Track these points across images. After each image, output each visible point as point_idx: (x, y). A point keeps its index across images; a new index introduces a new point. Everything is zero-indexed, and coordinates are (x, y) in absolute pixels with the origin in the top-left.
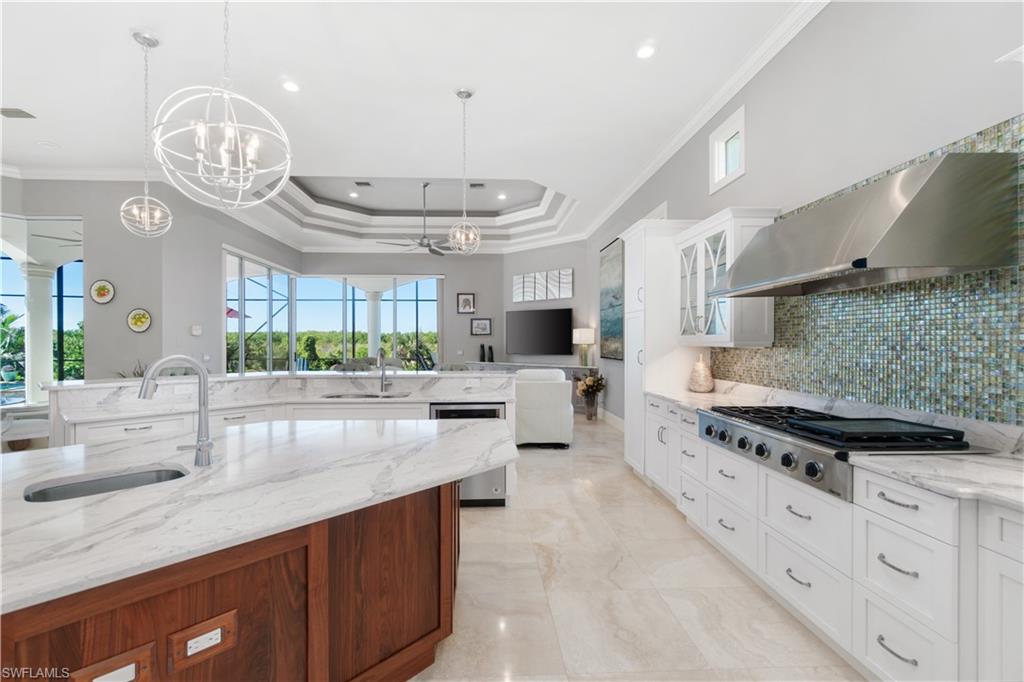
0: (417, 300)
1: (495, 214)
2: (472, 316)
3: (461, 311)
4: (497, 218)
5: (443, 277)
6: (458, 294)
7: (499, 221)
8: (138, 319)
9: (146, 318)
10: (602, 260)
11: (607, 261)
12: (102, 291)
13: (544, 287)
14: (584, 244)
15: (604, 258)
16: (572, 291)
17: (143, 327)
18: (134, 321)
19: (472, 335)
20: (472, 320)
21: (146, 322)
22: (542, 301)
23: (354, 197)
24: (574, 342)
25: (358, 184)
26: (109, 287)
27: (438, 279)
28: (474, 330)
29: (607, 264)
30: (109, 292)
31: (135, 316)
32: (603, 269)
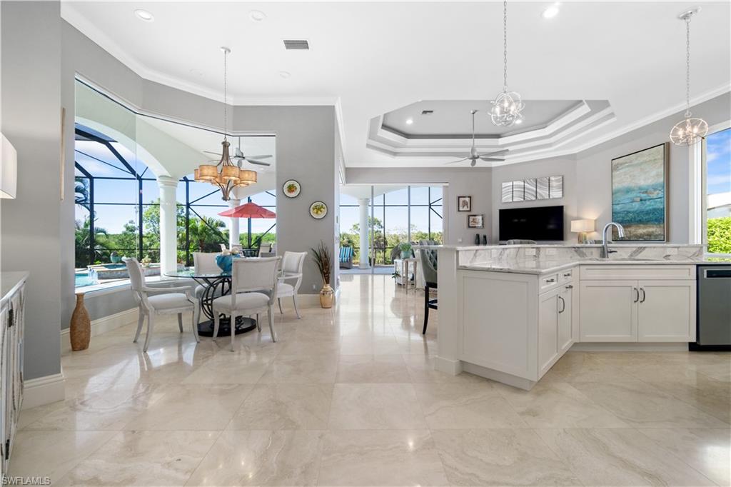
0: (409, 206)
1: (498, 136)
2: (469, 213)
3: (461, 209)
4: (500, 139)
5: (447, 184)
6: (459, 197)
7: (501, 141)
8: (318, 209)
9: (324, 208)
10: (617, 166)
11: (628, 166)
12: (291, 189)
13: (533, 191)
14: (572, 157)
15: (621, 164)
16: (563, 193)
17: (321, 215)
18: (315, 211)
19: (469, 227)
20: (469, 216)
21: (324, 211)
22: (532, 200)
23: (409, 123)
24: (572, 231)
25: (425, 112)
26: (297, 185)
27: (444, 186)
28: (470, 223)
29: (627, 169)
30: (296, 189)
31: (316, 207)
32: (618, 173)
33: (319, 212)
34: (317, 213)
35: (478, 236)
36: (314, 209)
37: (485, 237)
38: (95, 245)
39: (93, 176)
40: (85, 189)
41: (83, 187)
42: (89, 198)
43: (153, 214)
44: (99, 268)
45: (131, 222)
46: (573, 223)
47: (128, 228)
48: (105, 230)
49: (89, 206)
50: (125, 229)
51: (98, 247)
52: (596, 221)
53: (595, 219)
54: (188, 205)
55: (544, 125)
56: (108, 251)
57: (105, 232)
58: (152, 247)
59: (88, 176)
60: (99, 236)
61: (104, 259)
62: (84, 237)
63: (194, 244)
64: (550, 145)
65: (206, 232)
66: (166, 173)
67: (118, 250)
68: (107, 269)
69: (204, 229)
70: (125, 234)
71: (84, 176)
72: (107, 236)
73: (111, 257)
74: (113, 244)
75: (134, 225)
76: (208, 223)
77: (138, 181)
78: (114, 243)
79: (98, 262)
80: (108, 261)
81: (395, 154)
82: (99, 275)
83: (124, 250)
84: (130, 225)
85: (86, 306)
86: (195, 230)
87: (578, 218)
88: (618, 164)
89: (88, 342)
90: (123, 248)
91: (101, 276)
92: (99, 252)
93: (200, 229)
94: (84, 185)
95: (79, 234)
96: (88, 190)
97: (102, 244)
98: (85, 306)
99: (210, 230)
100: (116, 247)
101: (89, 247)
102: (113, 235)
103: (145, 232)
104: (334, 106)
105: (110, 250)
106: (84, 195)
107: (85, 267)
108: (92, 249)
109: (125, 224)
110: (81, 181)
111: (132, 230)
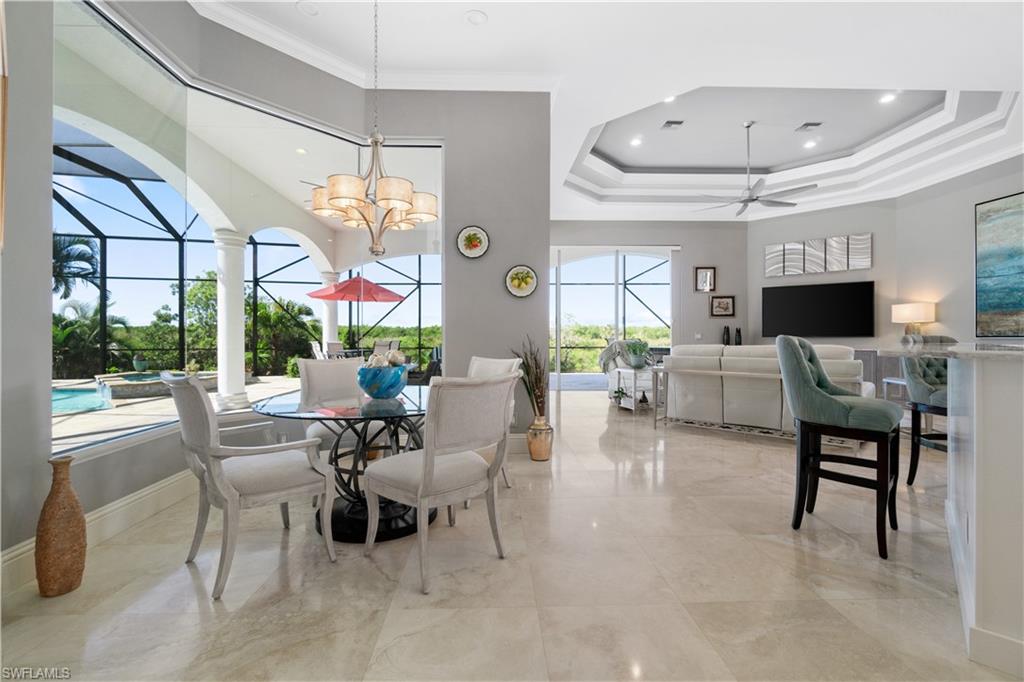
2: (714, 294)
3: (700, 287)
5: (679, 248)
6: (697, 269)
8: (522, 279)
9: (532, 278)
10: (987, 216)
11: (1012, 214)
12: (472, 242)
13: (818, 258)
14: (890, 203)
15: (997, 211)
16: (872, 261)
17: (526, 290)
18: (516, 282)
19: (713, 315)
20: (713, 298)
21: (532, 282)
22: (816, 273)
23: (635, 145)
24: (894, 321)
25: (669, 123)
26: (482, 236)
27: (673, 251)
28: (714, 310)
29: (1011, 218)
30: (480, 242)
31: (516, 277)
32: (990, 225)
33: (523, 284)
34: (519, 285)
35: (727, 330)
36: (513, 279)
37: (738, 331)
38: (110, 343)
39: (106, 234)
40: (92, 257)
41: (90, 252)
42: (99, 270)
43: (199, 295)
44: (114, 379)
45: (166, 308)
46: (895, 308)
47: (160, 317)
48: (126, 320)
49: (98, 281)
50: (155, 319)
51: (114, 345)
52: (937, 305)
53: (936, 301)
54: (256, 282)
55: (848, 151)
56: (130, 352)
57: (123, 323)
58: (197, 347)
59: (98, 233)
60: (116, 329)
61: (124, 364)
62: (92, 329)
63: (264, 342)
64: (853, 184)
65: (283, 323)
66: (227, 223)
67: (145, 350)
68: (127, 382)
69: (280, 319)
70: (155, 325)
71: (91, 234)
72: (128, 329)
73: (134, 362)
74: (137, 341)
75: (169, 312)
76: (286, 308)
77: (177, 244)
78: (138, 339)
79: (113, 369)
80: (128, 367)
81: (601, 198)
82: (113, 392)
83: (154, 350)
84: (163, 312)
85: (77, 486)
86: (267, 318)
87: (900, 301)
88: (989, 211)
89: (80, 572)
90: (152, 346)
91: (117, 394)
92: (116, 353)
93: (273, 317)
94: (92, 249)
95: (86, 325)
96: (98, 257)
97: (120, 342)
98: (72, 488)
99: (289, 320)
100: (142, 345)
101: (98, 346)
102: (137, 328)
103: (187, 322)
104: (549, 94)
105: (133, 350)
106: (92, 264)
107: (92, 377)
108: (104, 349)
109: (156, 310)
110: (87, 243)
111: (167, 319)
